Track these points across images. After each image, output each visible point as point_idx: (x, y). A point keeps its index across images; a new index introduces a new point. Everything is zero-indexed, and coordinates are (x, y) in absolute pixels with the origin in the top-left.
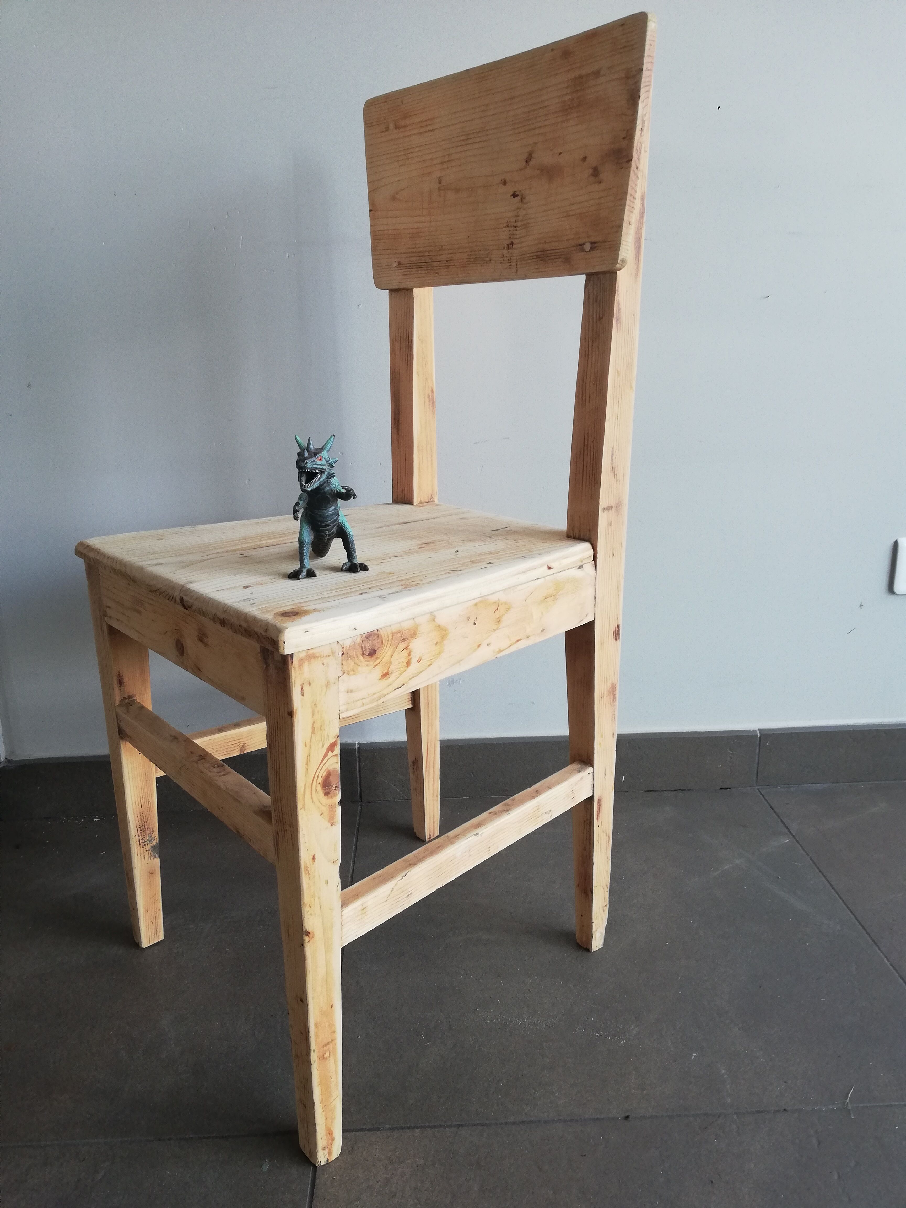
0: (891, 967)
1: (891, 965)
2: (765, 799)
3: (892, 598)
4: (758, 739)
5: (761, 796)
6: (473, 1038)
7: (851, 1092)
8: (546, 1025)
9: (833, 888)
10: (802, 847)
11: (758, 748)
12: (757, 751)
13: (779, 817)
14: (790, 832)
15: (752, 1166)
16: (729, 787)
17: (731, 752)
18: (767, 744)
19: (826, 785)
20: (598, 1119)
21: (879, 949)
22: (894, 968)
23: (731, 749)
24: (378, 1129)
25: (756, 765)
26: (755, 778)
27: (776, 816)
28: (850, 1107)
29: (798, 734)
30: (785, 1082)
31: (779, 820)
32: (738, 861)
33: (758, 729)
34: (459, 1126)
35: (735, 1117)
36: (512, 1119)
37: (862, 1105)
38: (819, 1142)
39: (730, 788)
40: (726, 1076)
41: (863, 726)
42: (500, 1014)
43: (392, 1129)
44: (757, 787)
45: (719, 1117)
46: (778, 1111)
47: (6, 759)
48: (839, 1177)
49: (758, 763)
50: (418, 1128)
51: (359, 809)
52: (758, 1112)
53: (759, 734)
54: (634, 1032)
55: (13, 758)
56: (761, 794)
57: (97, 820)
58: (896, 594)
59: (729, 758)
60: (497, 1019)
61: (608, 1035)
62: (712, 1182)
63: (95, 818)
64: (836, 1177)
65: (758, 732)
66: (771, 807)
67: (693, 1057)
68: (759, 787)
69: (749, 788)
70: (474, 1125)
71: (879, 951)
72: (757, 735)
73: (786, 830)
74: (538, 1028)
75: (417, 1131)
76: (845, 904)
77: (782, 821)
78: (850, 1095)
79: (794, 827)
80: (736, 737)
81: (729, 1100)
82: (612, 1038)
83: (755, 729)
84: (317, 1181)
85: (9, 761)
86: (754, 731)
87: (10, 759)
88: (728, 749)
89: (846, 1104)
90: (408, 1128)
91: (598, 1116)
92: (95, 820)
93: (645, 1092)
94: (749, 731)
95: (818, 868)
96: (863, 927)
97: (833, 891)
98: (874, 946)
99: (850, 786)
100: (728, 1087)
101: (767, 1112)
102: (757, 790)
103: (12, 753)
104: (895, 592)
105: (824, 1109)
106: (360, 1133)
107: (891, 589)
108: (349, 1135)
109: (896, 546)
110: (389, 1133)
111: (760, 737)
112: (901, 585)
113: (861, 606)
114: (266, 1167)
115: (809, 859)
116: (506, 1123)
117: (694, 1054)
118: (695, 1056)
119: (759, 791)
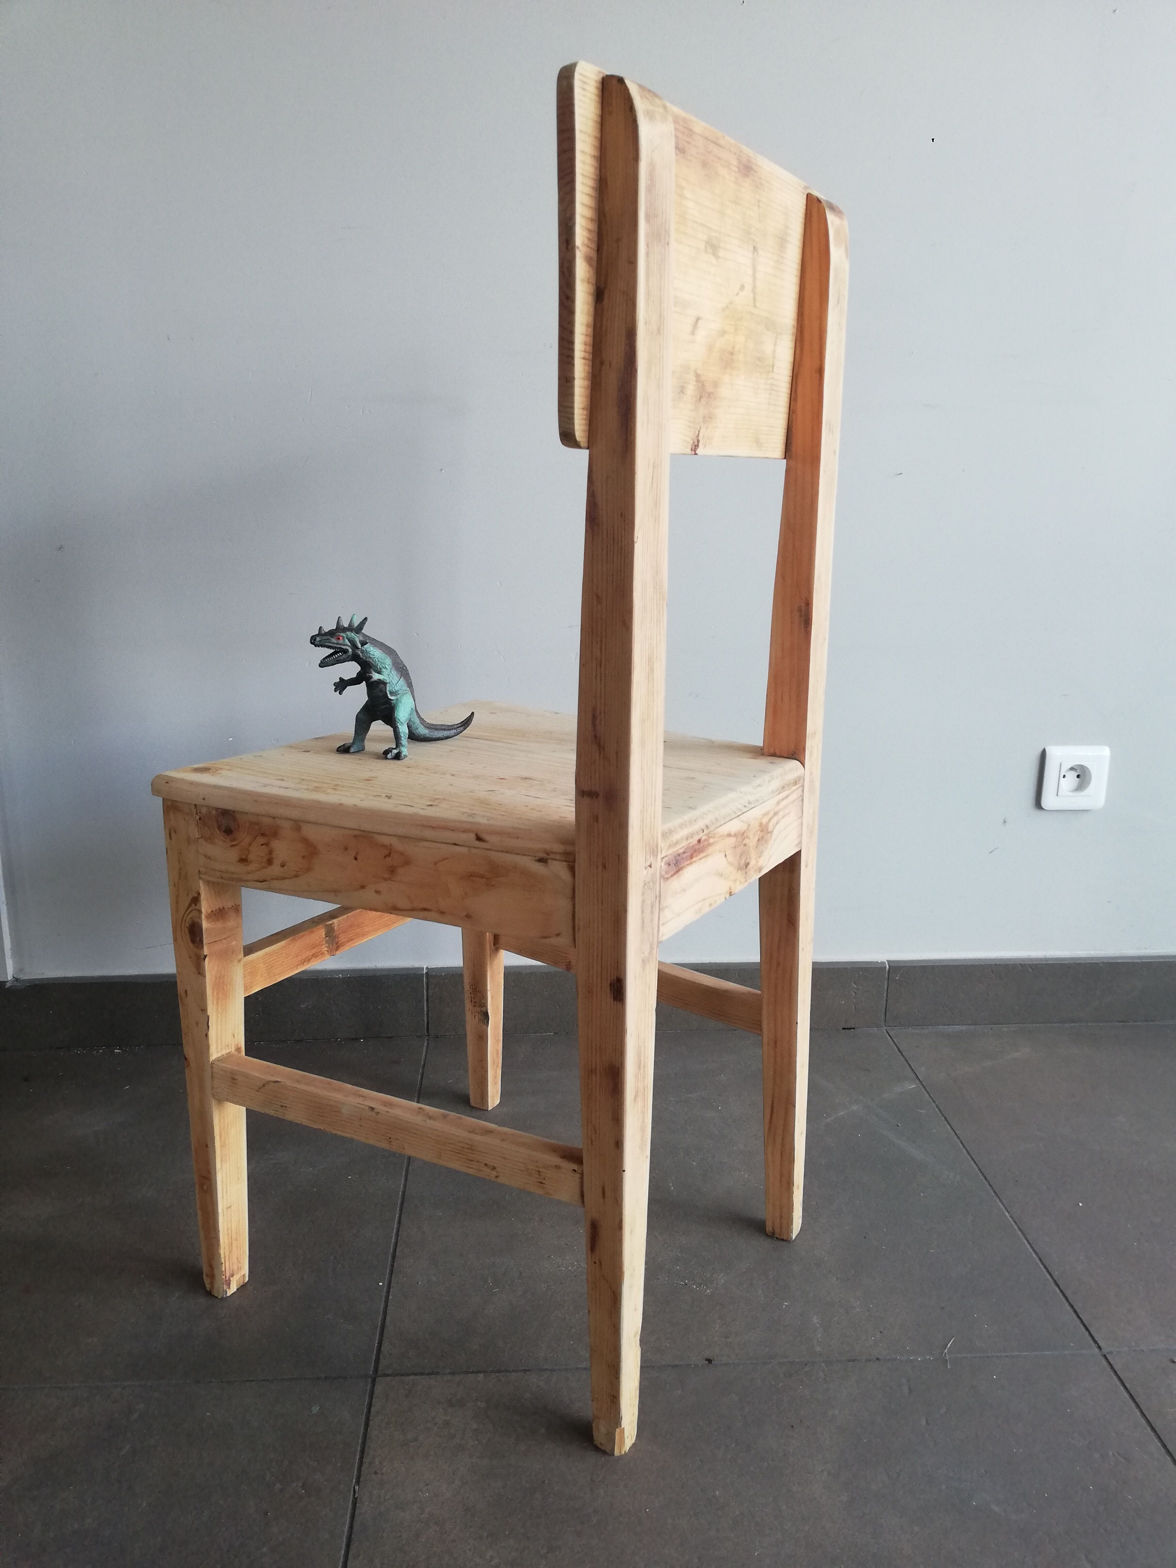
0: (1010, 1219)
1: (1011, 1217)
2: (894, 1042)
3: (1039, 812)
4: (887, 972)
5: (889, 1037)
6: (546, 1286)
7: (950, 1343)
9: (958, 1138)
10: (928, 1093)
11: (886, 981)
12: (886, 987)
13: (906, 1060)
14: (917, 1077)
15: (837, 1412)
16: (853, 1026)
17: (856, 987)
18: (897, 978)
19: (964, 1028)
20: (677, 1366)
21: (1000, 1201)
22: (1014, 1220)
23: (855, 983)
24: (438, 1373)
25: (885, 1003)
26: (883, 1017)
27: (903, 1060)
28: (947, 1357)
29: (933, 967)
30: (881, 1332)
31: (907, 1065)
32: (854, 1108)
33: (887, 961)
35: (823, 1365)
36: (584, 1365)
37: (959, 1356)
38: (910, 1390)
39: (854, 1029)
40: (818, 1325)
41: (1008, 960)
42: (577, 1261)
43: (453, 1374)
44: (885, 1028)
45: (806, 1364)
46: (870, 1360)
47: (14, 977)
48: (927, 1423)
49: (887, 1000)
50: (481, 1372)
51: (426, 1044)
52: (849, 1361)
53: (887, 966)
54: (723, 1282)
55: (22, 977)
56: (890, 1035)
57: (118, 1051)
58: (1044, 809)
59: (853, 994)
60: (573, 1267)
61: (694, 1284)
62: (793, 1427)
63: (116, 1049)
64: (924, 1422)
65: (887, 963)
66: (899, 1050)
67: (784, 1307)
68: (887, 1028)
69: (876, 1029)
70: (542, 1371)
71: (1000, 1204)
72: (886, 967)
73: (913, 1075)
75: (481, 1375)
76: (969, 1154)
77: (909, 1065)
78: (949, 1345)
79: (922, 1071)
80: (861, 969)
81: (818, 1349)
82: (697, 1287)
83: (883, 961)
84: (371, 1423)
85: (16, 980)
86: (883, 963)
87: (18, 977)
88: (852, 983)
89: (944, 1353)
90: (472, 1373)
91: (677, 1363)
92: (116, 1051)
93: (729, 1340)
94: (877, 962)
95: (944, 1116)
96: (986, 1178)
97: (958, 1141)
98: (996, 1198)
99: (991, 1029)
100: (820, 1335)
101: (858, 1361)
102: (885, 1031)
103: (22, 970)
104: (1043, 807)
105: (919, 1359)
106: (419, 1377)
107: (1038, 803)
108: (406, 1379)
109: (1043, 755)
110: (450, 1377)
111: (889, 970)
112: (1049, 800)
113: (1005, 822)
114: (315, 1409)
115: (935, 1106)
116: (576, 1369)
117: (786, 1304)
118: (786, 1306)
119: (887, 1031)
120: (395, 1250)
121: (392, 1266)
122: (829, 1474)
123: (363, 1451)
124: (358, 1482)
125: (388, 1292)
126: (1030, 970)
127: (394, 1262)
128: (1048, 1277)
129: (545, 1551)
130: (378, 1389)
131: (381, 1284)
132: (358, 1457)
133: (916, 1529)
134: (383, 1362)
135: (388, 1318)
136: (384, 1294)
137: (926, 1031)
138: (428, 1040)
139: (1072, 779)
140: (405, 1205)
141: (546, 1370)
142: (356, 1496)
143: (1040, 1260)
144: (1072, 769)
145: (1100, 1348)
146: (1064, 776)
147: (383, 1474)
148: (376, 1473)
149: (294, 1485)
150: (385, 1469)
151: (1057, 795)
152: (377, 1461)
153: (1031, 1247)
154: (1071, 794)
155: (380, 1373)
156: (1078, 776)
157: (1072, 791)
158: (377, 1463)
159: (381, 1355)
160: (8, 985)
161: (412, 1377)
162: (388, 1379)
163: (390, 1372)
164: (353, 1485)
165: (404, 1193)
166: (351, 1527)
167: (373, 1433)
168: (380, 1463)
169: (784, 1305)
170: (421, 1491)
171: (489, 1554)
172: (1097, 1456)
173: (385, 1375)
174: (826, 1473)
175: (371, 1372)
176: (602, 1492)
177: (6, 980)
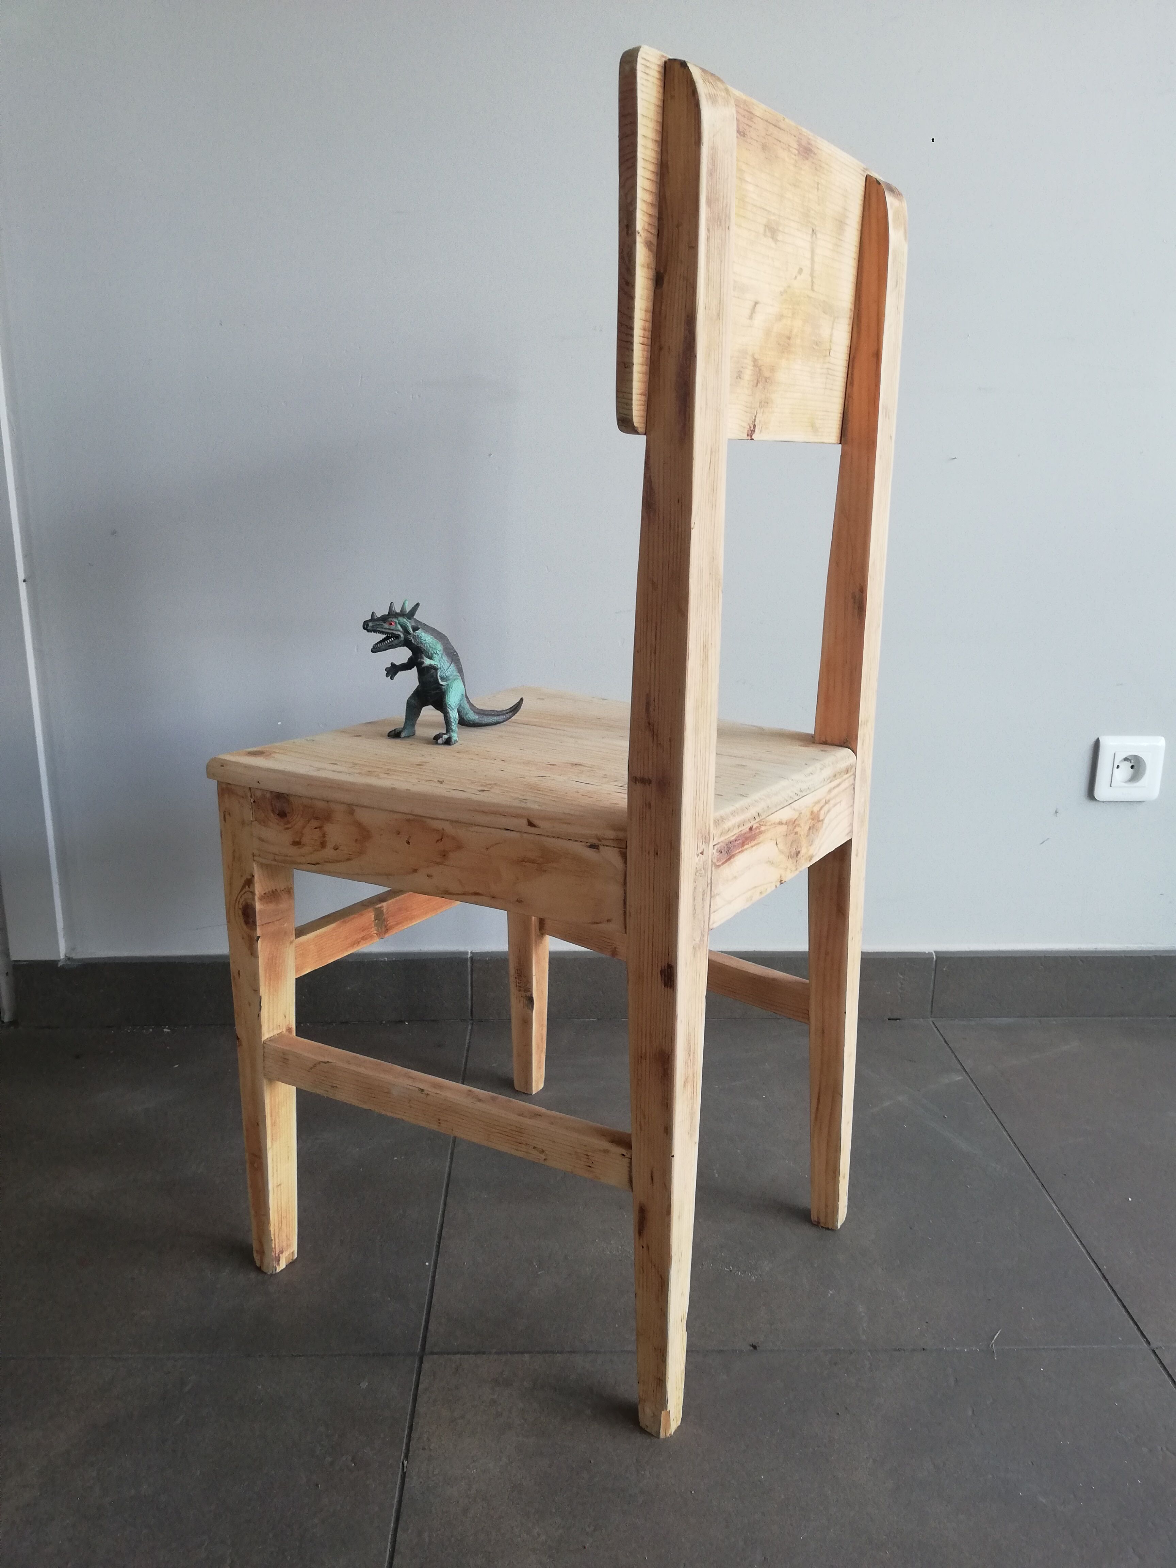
0: (1058, 1213)
1: (1059, 1210)
2: (940, 1033)
3: (1092, 804)
4: (934, 963)
5: (935, 1029)
6: (591, 1269)
7: (997, 1335)
9: (1005, 1130)
10: (975, 1084)
11: (933, 972)
12: (933, 977)
13: (953, 1052)
14: (964, 1069)
15: (883, 1400)
16: (898, 1018)
17: (902, 977)
18: (943, 969)
19: (1012, 1020)
20: (721, 1351)
22: (1062, 1214)
23: (902, 974)
24: (484, 1353)
25: (931, 994)
26: (930, 1006)
27: (950, 1051)
28: (994, 1348)
29: (980, 959)
30: (927, 1323)
31: (953, 1056)
32: (900, 1098)
33: (935, 952)
34: (572, 1353)
35: (869, 1354)
37: (1006, 1348)
38: (956, 1381)
39: (899, 1019)
40: (863, 1314)
41: (1058, 952)
42: (622, 1245)
43: (499, 1353)
44: (931, 1019)
45: (851, 1353)
46: (916, 1350)
47: (66, 956)
48: (974, 1414)
49: (933, 991)
50: (527, 1353)
51: (470, 1028)
52: (895, 1350)
53: (935, 957)
54: (767, 1269)
55: (75, 956)
56: (936, 1026)
57: (168, 1030)
58: (1097, 801)
59: (899, 985)
60: (618, 1251)
61: (738, 1271)
62: (838, 1414)
63: (165, 1028)
64: (970, 1413)
65: (934, 954)
66: (946, 1042)
67: (829, 1295)
68: (934, 1019)
69: (922, 1020)
70: (587, 1353)
71: (1048, 1197)
72: (933, 958)
73: (959, 1067)
75: (527, 1357)
77: (956, 1057)
78: (996, 1337)
79: (969, 1064)
80: (908, 959)
81: (864, 1338)
82: (741, 1274)
83: (930, 951)
84: (419, 1400)
85: (69, 959)
86: (930, 954)
87: (71, 957)
88: (899, 974)
89: (991, 1345)
90: (518, 1353)
91: (721, 1348)
92: (165, 1030)
93: (774, 1327)
94: (925, 954)
95: (991, 1109)
96: (1034, 1172)
97: (1005, 1133)
98: (1044, 1191)
99: (1040, 1021)
100: (865, 1325)
101: (904, 1350)
102: (931, 1023)
103: (73, 949)
104: (1095, 797)
105: (966, 1350)
106: (466, 1356)
107: (1090, 794)
108: (453, 1357)
109: (1097, 745)
110: (496, 1357)
111: (936, 961)
112: (1102, 791)
113: (1056, 812)
114: (364, 1385)
115: (982, 1098)
116: (622, 1351)
117: (831, 1292)
118: (831, 1294)
119: (933, 1023)
120: (441, 1231)
121: (438, 1247)
122: (874, 1461)
123: (411, 1428)
124: (406, 1457)
125: (435, 1272)
126: (1081, 963)
127: (439, 1242)
128: (1097, 1271)
129: (592, 1528)
130: (426, 1366)
131: (427, 1264)
132: (406, 1433)
133: (962, 1517)
134: (430, 1340)
135: (434, 1298)
136: (431, 1274)
137: (973, 1023)
138: (472, 1024)
139: (1125, 770)
140: (451, 1186)
141: (591, 1352)
142: (405, 1471)
143: (1088, 1253)
144: (1126, 759)
145: (1148, 1343)
146: (1118, 767)
147: (431, 1450)
148: (424, 1449)
149: (344, 1458)
150: (433, 1445)
151: (1111, 786)
152: (425, 1436)
153: (1080, 1241)
154: (1125, 785)
155: (427, 1351)
156: (1132, 767)
157: (1126, 782)
158: (425, 1439)
159: (428, 1334)
160: (60, 964)
161: (459, 1356)
162: (435, 1356)
163: (436, 1350)
164: (402, 1460)
165: (449, 1175)
166: (400, 1502)
167: (421, 1409)
168: (428, 1439)
169: (829, 1293)
170: (468, 1467)
171: (535, 1531)
172: (1145, 1450)
173: (432, 1353)
174: (871, 1460)
175: (419, 1350)
176: (647, 1472)
177: (58, 959)
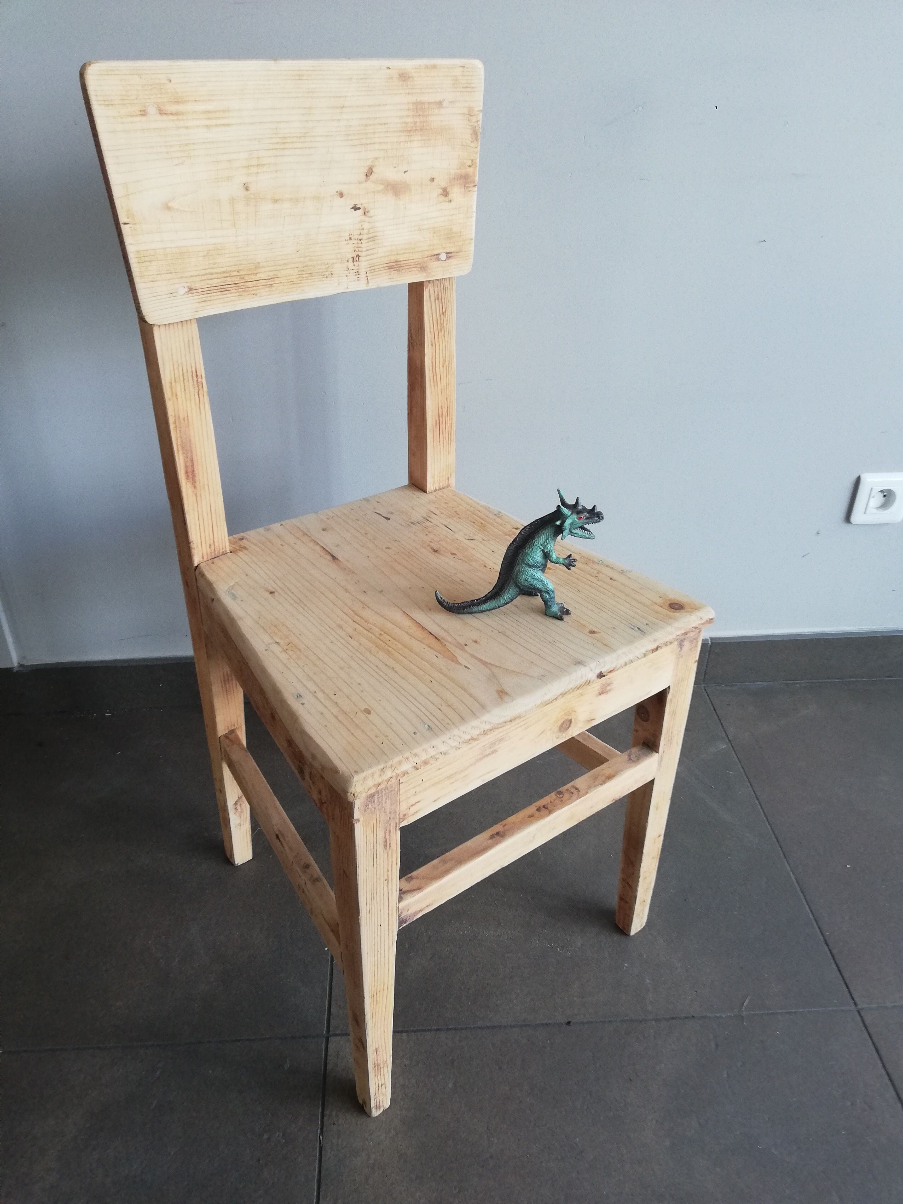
0: (795, 881)
1: (795, 878)
2: (710, 698)
3: (847, 527)
4: (709, 646)
5: (706, 695)
6: (448, 950)
7: (747, 1001)
8: (508, 937)
9: (758, 799)
10: (736, 754)
11: (708, 653)
12: (707, 657)
13: (719, 719)
14: (728, 736)
15: (663, 1066)
18: (717, 650)
20: (546, 1024)
21: (788, 862)
25: (704, 668)
26: (703, 678)
27: (717, 718)
28: (744, 1014)
29: (745, 643)
30: (696, 992)
31: (719, 722)
33: (710, 638)
34: (438, 1030)
35: (653, 1023)
36: (479, 1024)
37: (753, 1012)
38: (717, 1046)
40: (649, 986)
42: (471, 925)
44: (703, 685)
45: (641, 1022)
46: (686, 1018)
47: (19, 664)
48: (728, 1076)
49: (707, 665)
52: (672, 1018)
53: (710, 642)
54: (579, 944)
55: (26, 663)
56: (706, 692)
60: (468, 931)
61: (558, 947)
62: (631, 1080)
63: (107, 712)
64: (725, 1075)
65: (709, 640)
66: (714, 707)
68: (705, 685)
70: (448, 1029)
71: (787, 864)
73: (724, 735)
74: (501, 939)
75: (404, 1034)
76: (766, 816)
77: (722, 725)
78: (745, 1004)
79: (732, 730)
81: (650, 1008)
85: (21, 666)
87: (22, 664)
89: (742, 1011)
91: (547, 1022)
92: (107, 715)
93: (584, 1000)
95: (748, 778)
96: (778, 841)
97: (757, 802)
98: (784, 860)
100: (651, 995)
101: (679, 1018)
102: (703, 689)
103: (24, 658)
104: (852, 522)
105: (723, 1016)
107: (848, 518)
109: (858, 481)
111: (711, 645)
112: (857, 517)
113: (818, 533)
114: (287, 1068)
115: (740, 766)
116: (474, 1028)
117: (626, 965)
118: (626, 967)
119: (705, 690)
122: (657, 1122)
124: (322, 1132)
129: (457, 1191)
130: (331, 1046)
131: (326, 949)
133: (718, 1169)
134: (333, 1023)
137: (735, 689)
139: (879, 499)
142: (322, 1144)
143: (816, 920)
144: (880, 492)
145: (856, 1004)
146: (873, 497)
147: (339, 1127)
148: (334, 1125)
149: (277, 1135)
150: (340, 1122)
151: (865, 513)
152: (334, 1113)
153: (810, 907)
154: (876, 511)
155: (331, 1033)
156: (884, 496)
157: (878, 509)
159: (331, 1019)
160: (15, 670)
162: (338, 1038)
163: (338, 1032)
164: (318, 1135)
166: (320, 1172)
167: (329, 1089)
168: (336, 1116)
169: (625, 966)
170: (367, 1140)
171: (418, 1194)
172: (849, 1103)
173: (336, 1035)
174: (654, 1121)
175: (325, 1032)
176: (496, 1139)
177: (13, 667)
